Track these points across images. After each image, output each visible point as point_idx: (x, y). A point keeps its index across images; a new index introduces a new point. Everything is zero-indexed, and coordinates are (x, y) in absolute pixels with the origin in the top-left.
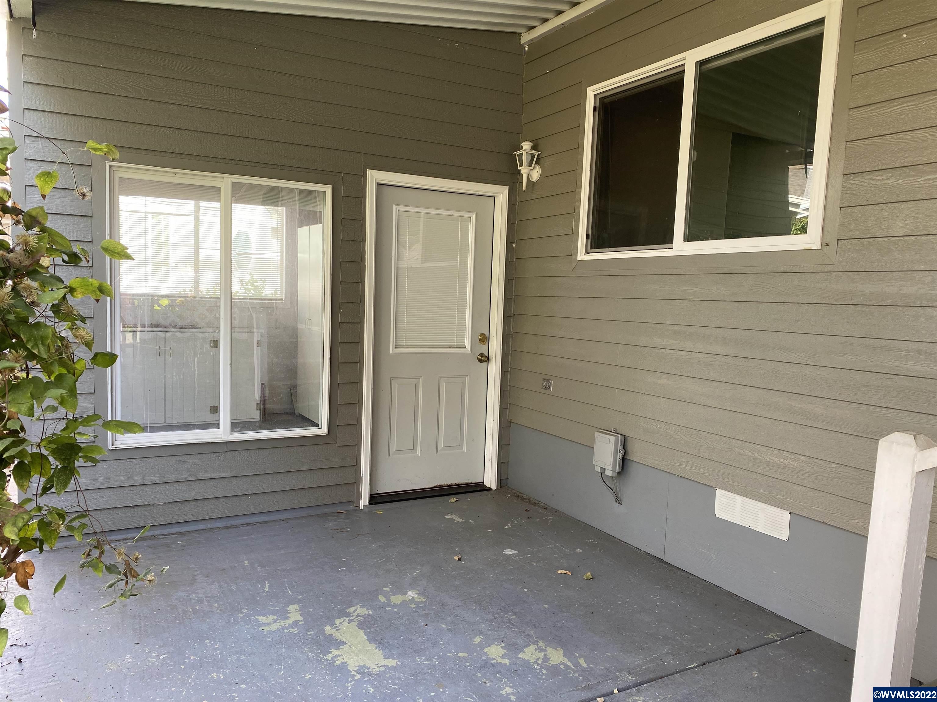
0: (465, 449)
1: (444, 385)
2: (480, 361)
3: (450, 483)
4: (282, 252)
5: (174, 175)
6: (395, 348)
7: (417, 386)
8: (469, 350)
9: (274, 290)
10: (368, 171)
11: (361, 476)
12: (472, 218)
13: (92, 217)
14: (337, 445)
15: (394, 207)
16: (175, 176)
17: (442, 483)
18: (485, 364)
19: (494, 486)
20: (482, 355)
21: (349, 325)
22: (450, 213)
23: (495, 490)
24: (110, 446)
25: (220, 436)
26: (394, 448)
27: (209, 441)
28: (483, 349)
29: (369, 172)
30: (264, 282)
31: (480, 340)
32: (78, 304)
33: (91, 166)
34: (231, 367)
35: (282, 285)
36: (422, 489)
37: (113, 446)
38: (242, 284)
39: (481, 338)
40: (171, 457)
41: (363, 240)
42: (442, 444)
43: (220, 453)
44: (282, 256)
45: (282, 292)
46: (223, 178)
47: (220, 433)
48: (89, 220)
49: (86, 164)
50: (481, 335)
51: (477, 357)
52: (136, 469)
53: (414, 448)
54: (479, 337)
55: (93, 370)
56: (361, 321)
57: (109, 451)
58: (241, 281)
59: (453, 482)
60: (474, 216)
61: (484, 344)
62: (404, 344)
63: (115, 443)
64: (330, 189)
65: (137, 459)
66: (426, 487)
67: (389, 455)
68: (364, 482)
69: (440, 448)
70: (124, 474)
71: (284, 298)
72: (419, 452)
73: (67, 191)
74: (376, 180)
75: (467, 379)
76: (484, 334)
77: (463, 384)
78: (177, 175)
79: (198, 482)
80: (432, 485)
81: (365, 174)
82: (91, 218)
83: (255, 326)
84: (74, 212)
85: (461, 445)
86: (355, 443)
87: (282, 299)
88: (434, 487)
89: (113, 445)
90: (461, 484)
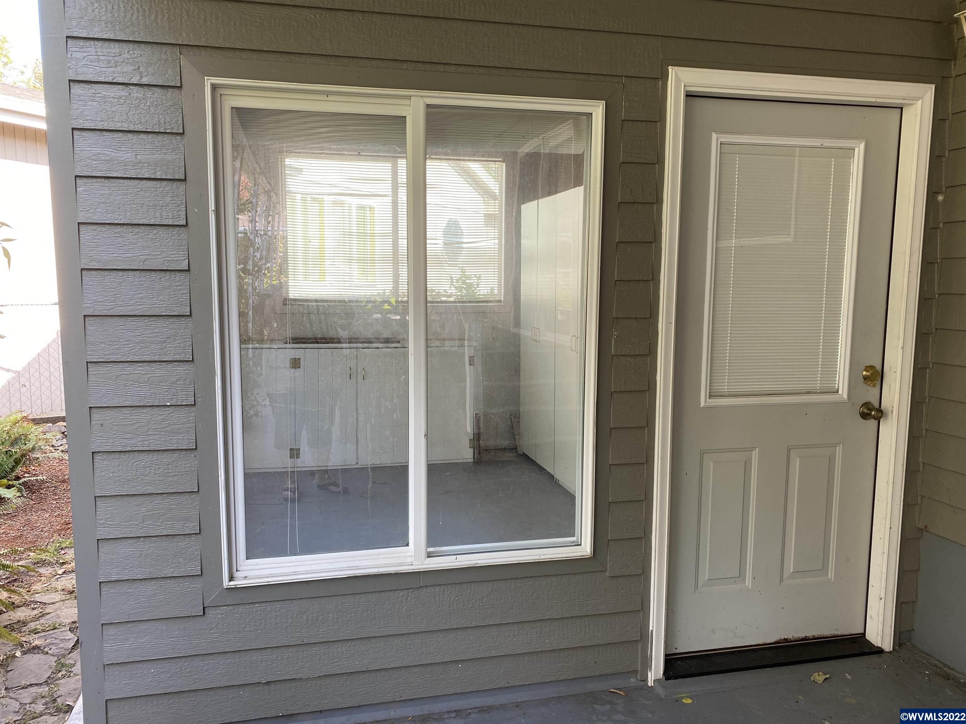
0: (831, 574)
1: (796, 464)
2: (864, 416)
3: (803, 635)
4: (500, 239)
5: (324, 97)
6: (710, 396)
7: (747, 464)
8: (845, 396)
9: (490, 290)
10: (670, 70)
11: (651, 628)
12: (856, 150)
13: (185, 180)
14: (608, 574)
15: (714, 136)
16: (326, 98)
17: (789, 636)
18: (872, 423)
19: (887, 645)
20: (867, 405)
21: (629, 359)
22: (816, 142)
23: (890, 652)
24: (226, 583)
25: (409, 560)
26: (705, 575)
27: (392, 570)
28: (871, 395)
29: (672, 71)
30: (479, 278)
31: (865, 378)
32: (168, 338)
33: (181, 87)
34: (427, 439)
35: (500, 282)
36: (754, 646)
37: (232, 583)
38: (452, 282)
39: (868, 374)
40: (327, 598)
41: (659, 201)
42: (790, 567)
43: (410, 591)
44: (500, 244)
45: (499, 290)
46: (409, 97)
47: (410, 554)
48: (182, 187)
49: (172, 84)
50: (867, 369)
51: (857, 409)
52: (271, 619)
53: (741, 575)
54: (864, 373)
55: (195, 453)
56: (652, 352)
57: (226, 591)
58: (451, 278)
59: (810, 634)
60: (862, 146)
61: (874, 386)
62: (725, 389)
63: (237, 575)
64: (601, 107)
65: (272, 603)
66: (761, 643)
67: (696, 587)
68: (656, 641)
69: (786, 575)
70: (252, 629)
71: (502, 299)
72: (748, 582)
73: (142, 136)
74: (685, 86)
75: (839, 450)
76: (872, 367)
77: (831, 460)
78: (331, 98)
79: (374, 641)
80: (771, 638)
81: (665, 77)
82: (184, 183)
83: (466, 337)
84: (155, 173)
85: (824, 569)
86: (640, 571)
87: (500, 301)
88: (776, 643)
89: (231, 578)
90: (824, 638)
